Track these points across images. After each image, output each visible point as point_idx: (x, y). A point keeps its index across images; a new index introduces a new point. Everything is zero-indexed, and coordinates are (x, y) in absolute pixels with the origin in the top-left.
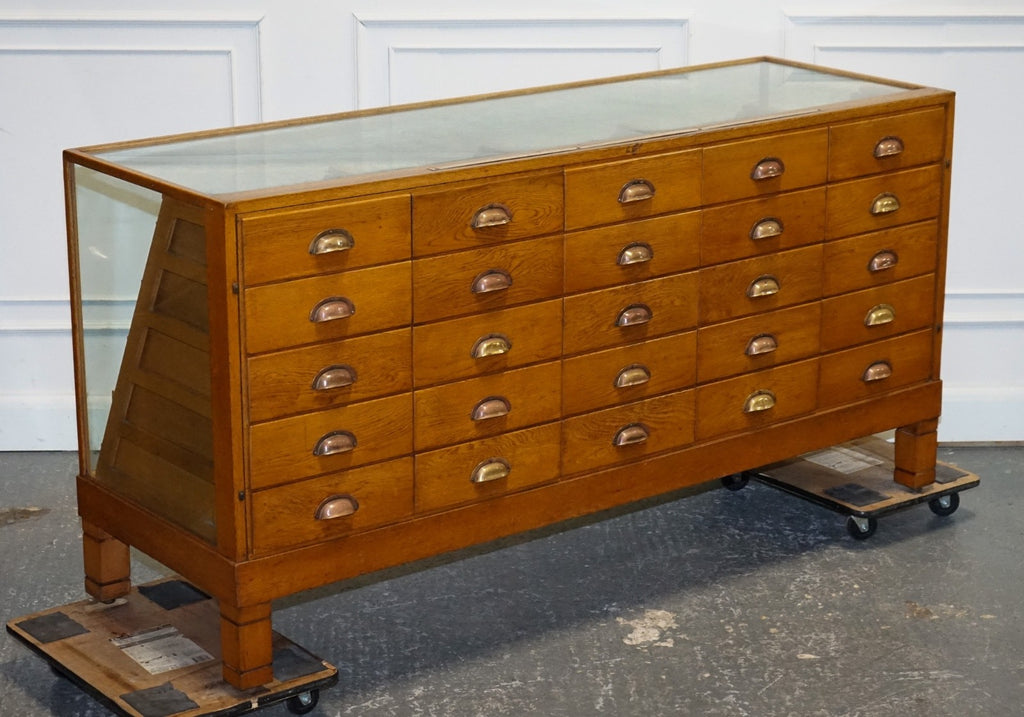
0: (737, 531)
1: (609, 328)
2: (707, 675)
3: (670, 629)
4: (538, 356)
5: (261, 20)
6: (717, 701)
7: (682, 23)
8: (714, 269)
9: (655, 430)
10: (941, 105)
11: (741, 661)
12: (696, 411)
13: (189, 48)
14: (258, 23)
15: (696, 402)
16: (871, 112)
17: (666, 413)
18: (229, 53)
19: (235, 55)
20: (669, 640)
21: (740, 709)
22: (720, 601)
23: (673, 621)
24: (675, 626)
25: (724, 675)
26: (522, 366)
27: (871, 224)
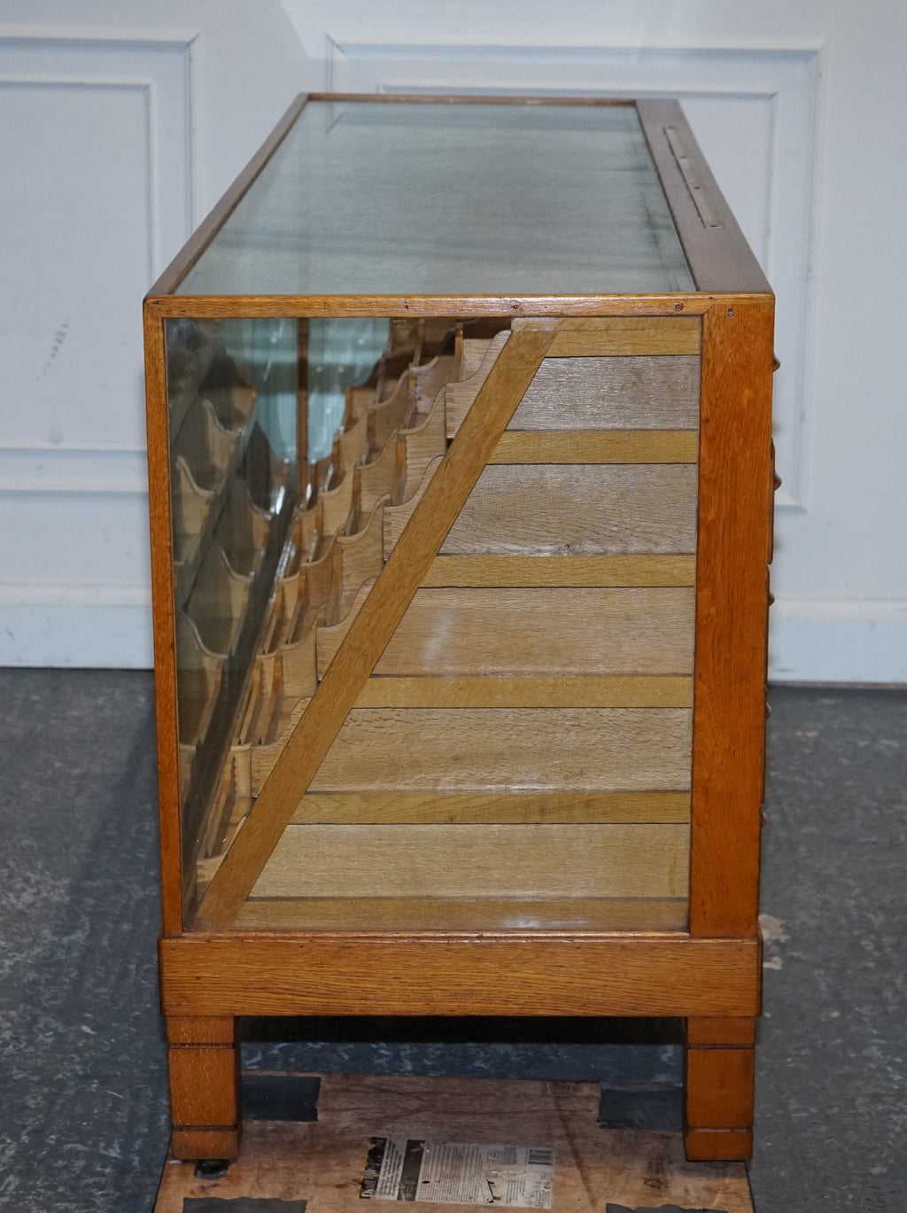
0: (874, 804)
2: (835, 1014)
3: (777, 942)
5: (193, 40)
6: (853, 1055)
7: (806, 56)
11: (888, 994)
13: (87, 79)
14: (188, 45)
18: (146, 88)
19: (154, 91)
20: (775, 959)
21: (889, 1069)
22: (852, 903)
23: (780, 931)
24: (783, 939)
25: (863, 1015)
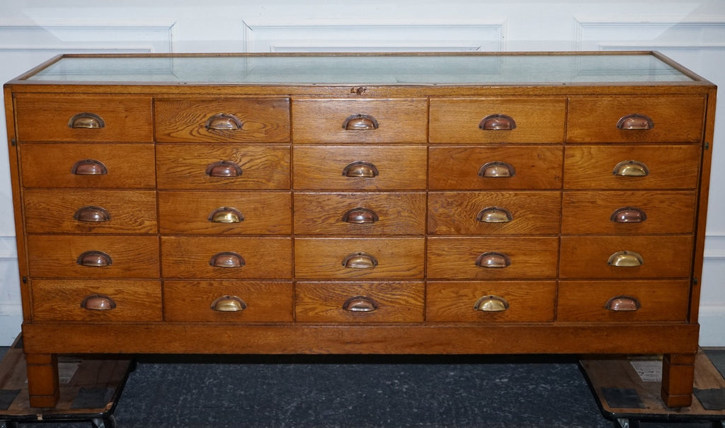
1: (337, 221)
4: (269, 231)
8: (442, 194)
9: (384, 305)
10: (701, 95)
12: (425, 299)
14: (171, 28)
15: (425, 293)
16: (615, 91)
17: (393, 295)
26: (256, 235)
27: (615, 184)
